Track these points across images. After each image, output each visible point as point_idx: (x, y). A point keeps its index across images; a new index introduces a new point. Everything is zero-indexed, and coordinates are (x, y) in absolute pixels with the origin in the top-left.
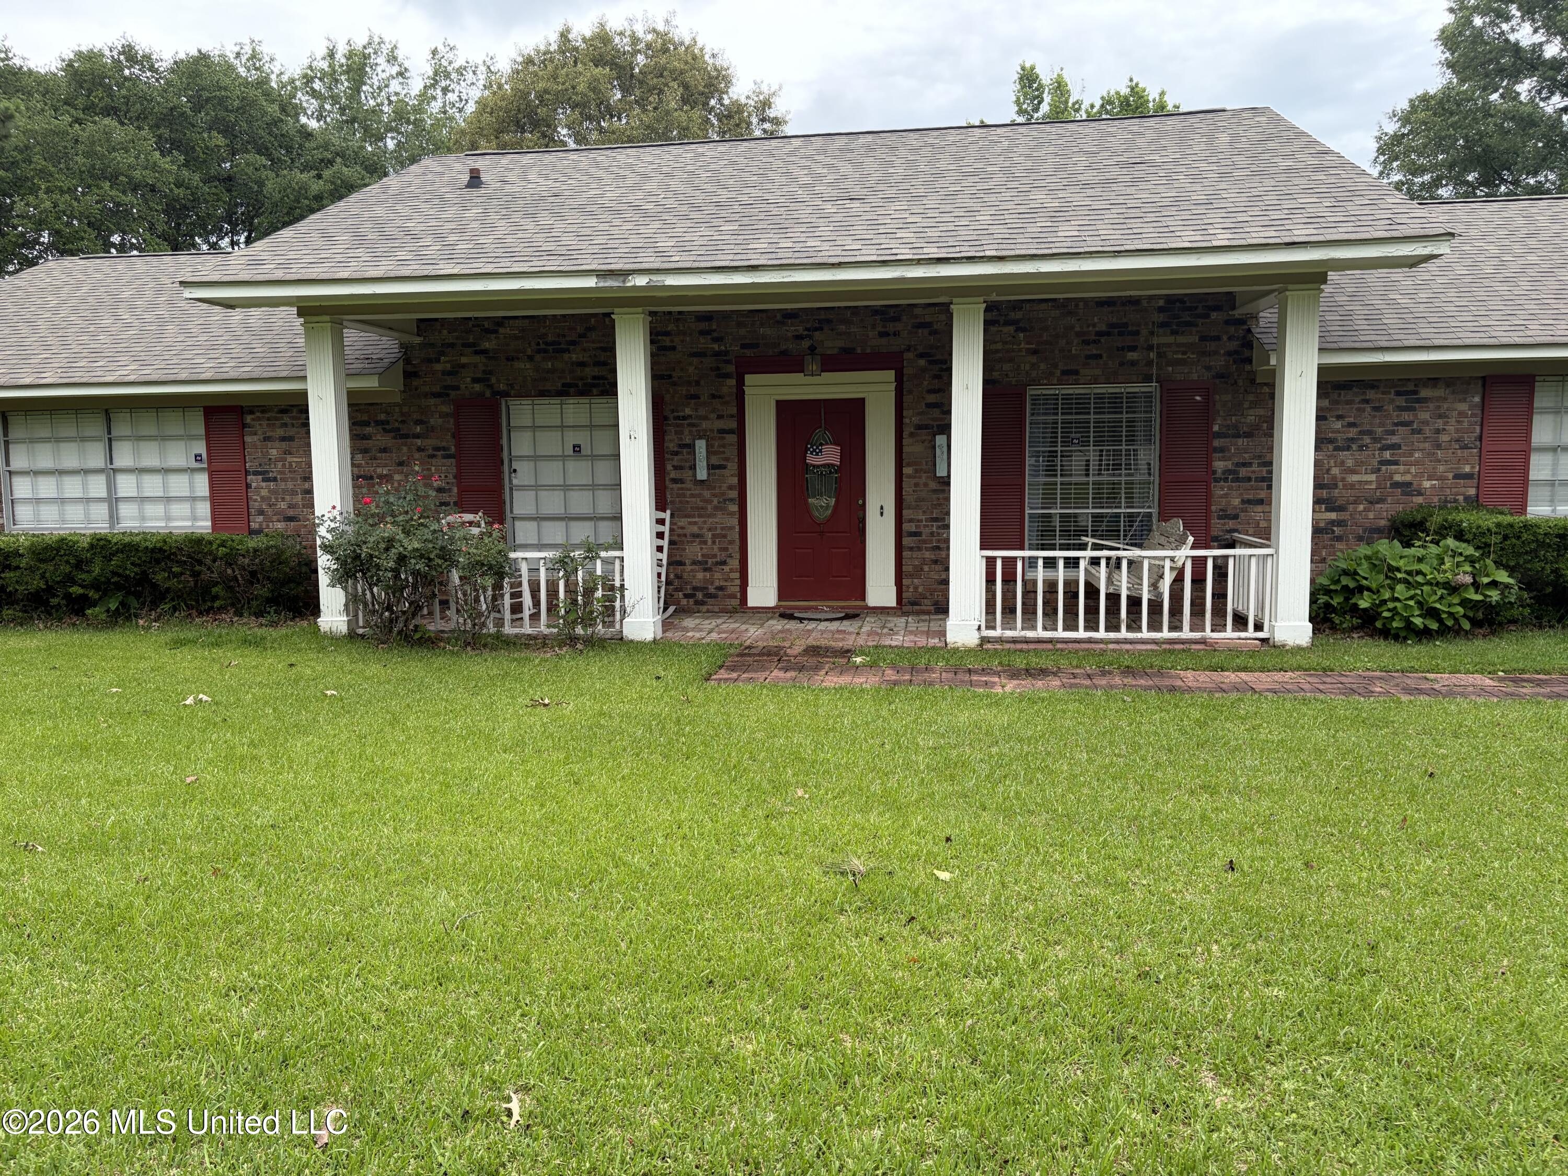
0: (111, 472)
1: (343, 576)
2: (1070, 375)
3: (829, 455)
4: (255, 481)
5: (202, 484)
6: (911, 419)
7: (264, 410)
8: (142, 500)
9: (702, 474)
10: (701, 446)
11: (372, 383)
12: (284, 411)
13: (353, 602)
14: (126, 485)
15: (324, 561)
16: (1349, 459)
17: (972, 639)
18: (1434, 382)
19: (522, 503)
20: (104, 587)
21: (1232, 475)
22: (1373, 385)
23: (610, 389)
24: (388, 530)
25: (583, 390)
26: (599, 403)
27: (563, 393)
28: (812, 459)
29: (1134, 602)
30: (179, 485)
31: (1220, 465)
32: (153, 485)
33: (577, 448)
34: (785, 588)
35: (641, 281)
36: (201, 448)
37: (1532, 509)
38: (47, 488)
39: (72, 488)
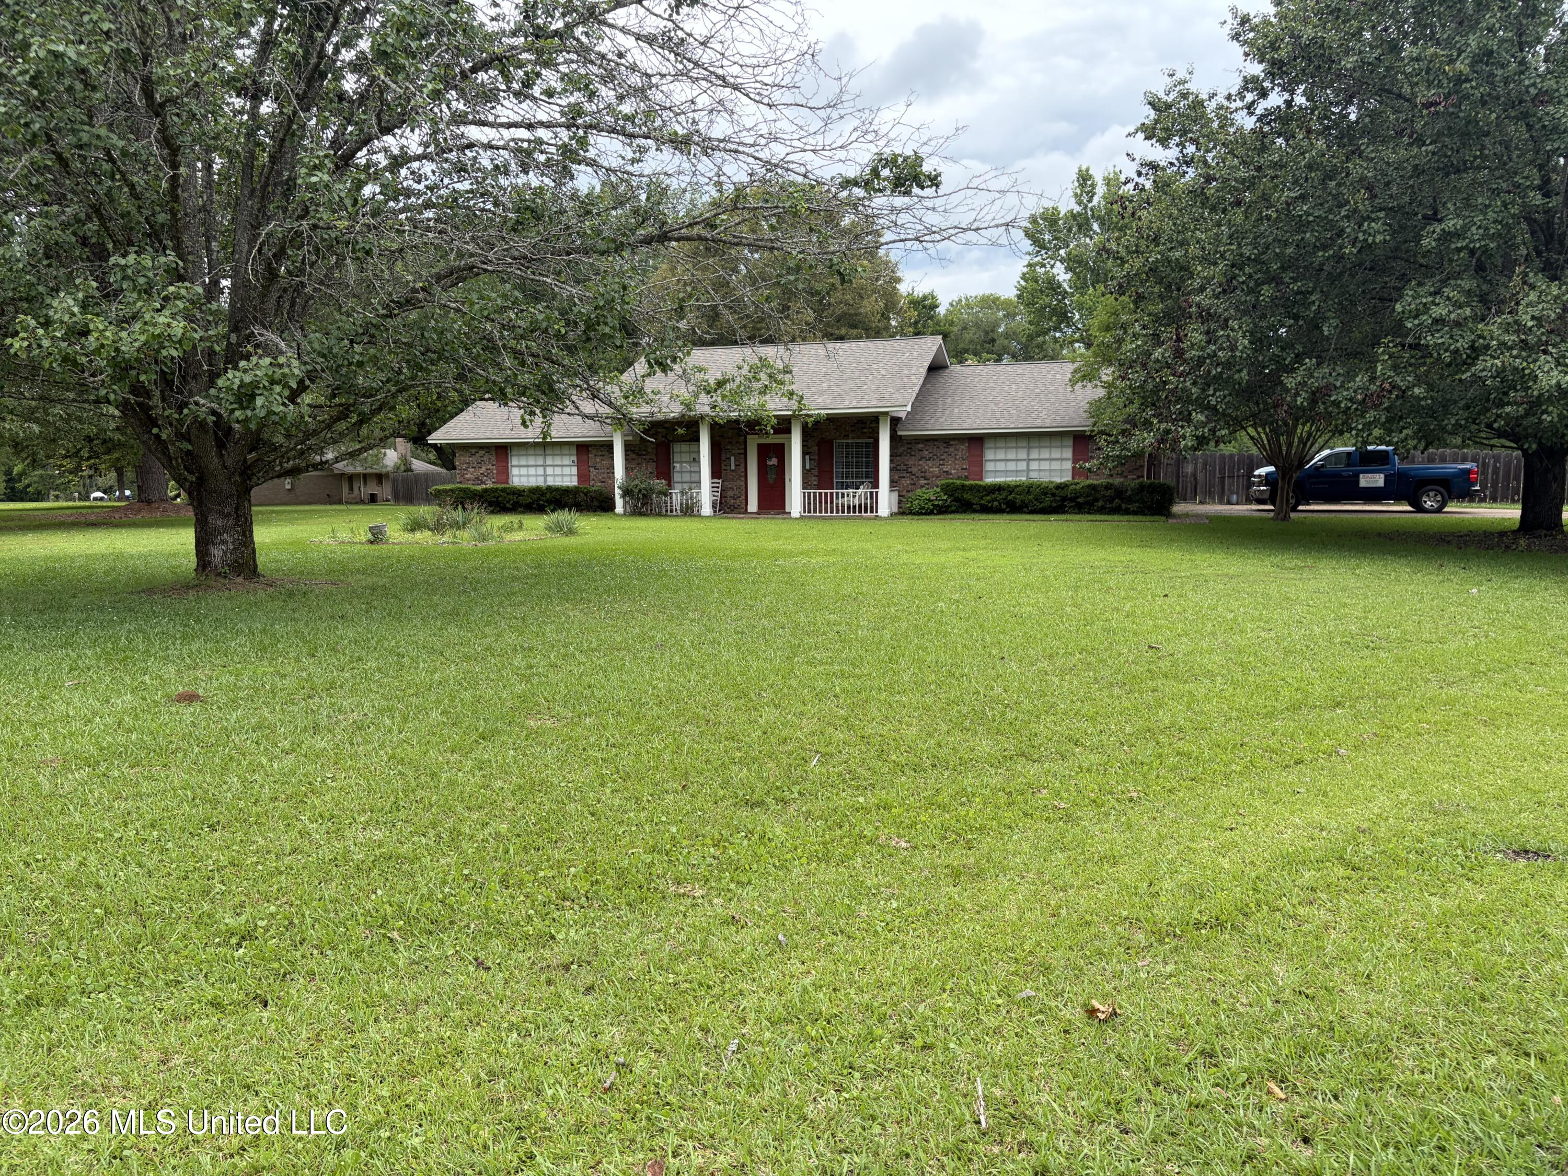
0: (545, 466)
1: (623, 496)
2: (846, 436)
3: (774, 462)
4: (592, 469)
5: (574, 470)
7: (595, 446)
8: (554, 475)
9: (733, 468)
10: (733, 458)
11: (630, 438)
12: (605, 447)
13: (625, 503)
14: (549, 471)
15: (618, 492)
16: (930, 464)
17: (798, 515)
18: (954, 439)
19: (677, 477)
20: (549, 502)
22: (936, 440)
23: (697, 440)
24: (637, 482)
25: (691, 440)
26: (694, 444)
28: (768, 463)
29: (854, 507)
30: (567, 471)
32: (558, 471)
33: (694, 459)
34: (760, 506)
36: (575, 458)
37: (989, 480)
38: (524, 471)
39: (532, 471)
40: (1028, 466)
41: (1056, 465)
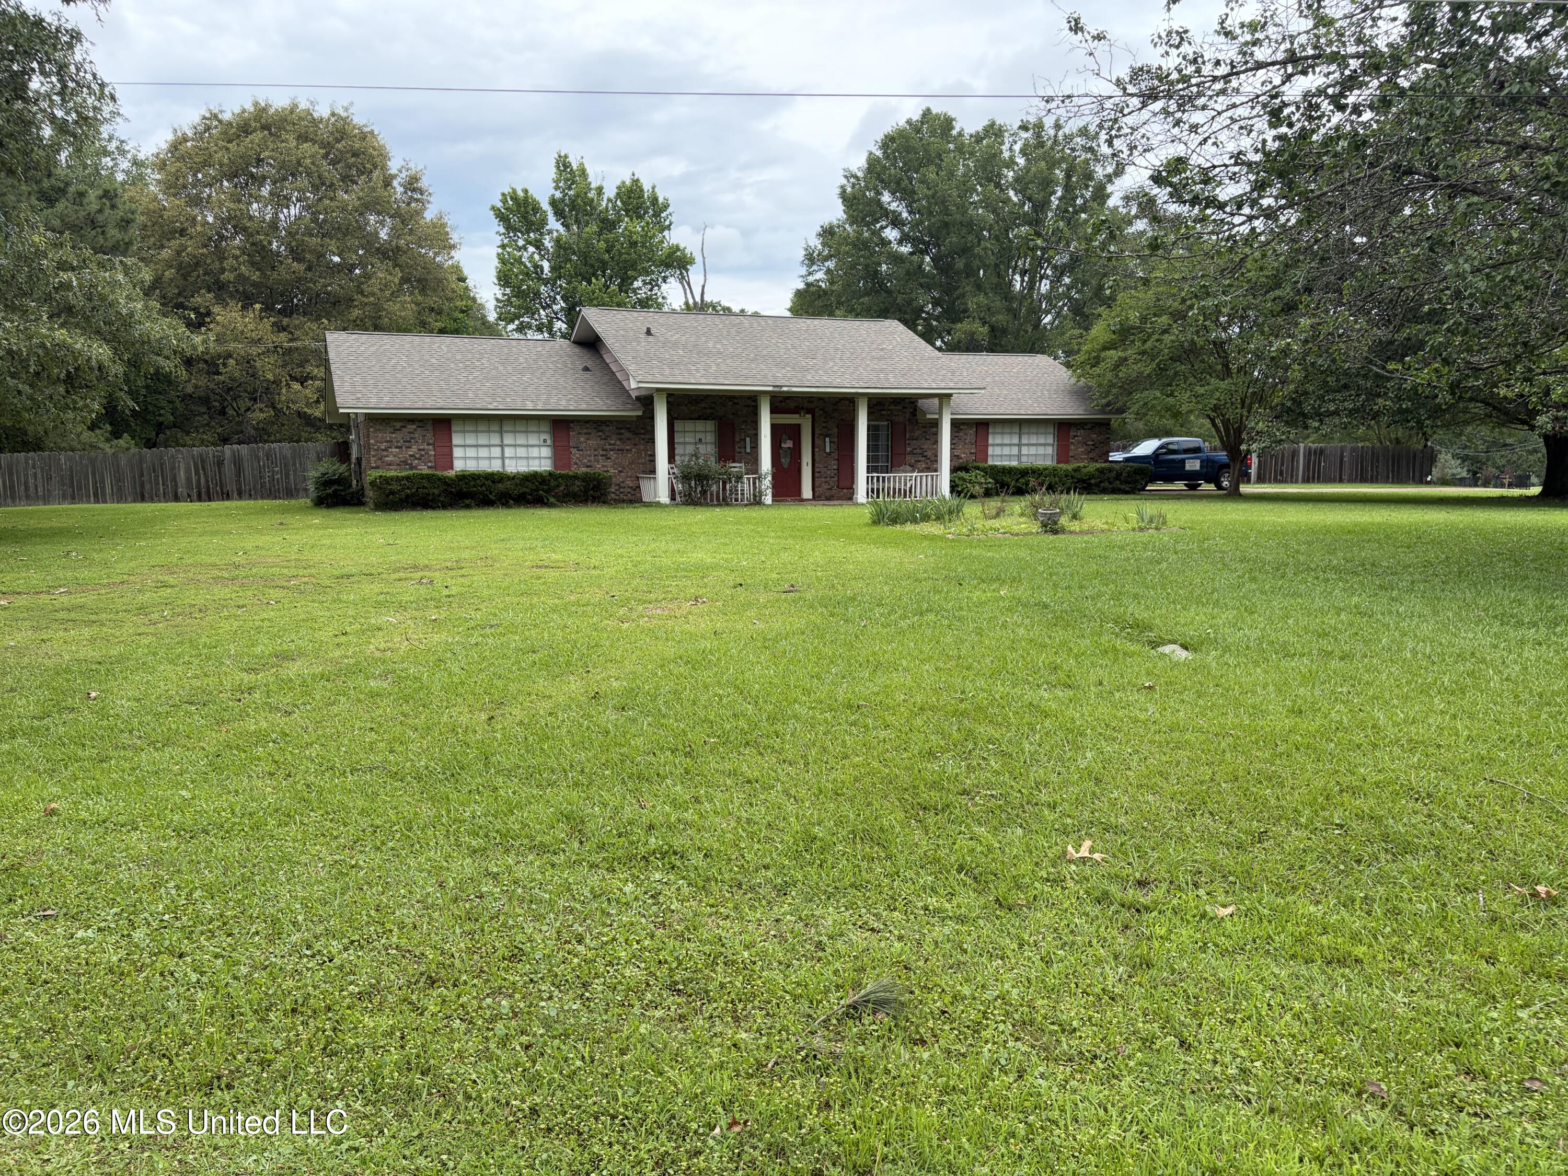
3: (790, 444)
4: (574, 451)
5: (547, 452)
6: (817, 432)
7: (578, 421)
10: (748, 439)
12: (587, 422)
14: (508, 452)
18: (964, 424)
21: (912, 453)
25: (697, 418)
27: (699, 418)
28: (783, 445)
30: (535, 452)
31: (908, 449)
32: (522, 452)
33: (700, 440)
35: (785, 389)
36: (547, 436)
37: (990, 462)
38: (471, 452)
39: (483, 452)
40: (1020, 451)
41: (1041, 450)
